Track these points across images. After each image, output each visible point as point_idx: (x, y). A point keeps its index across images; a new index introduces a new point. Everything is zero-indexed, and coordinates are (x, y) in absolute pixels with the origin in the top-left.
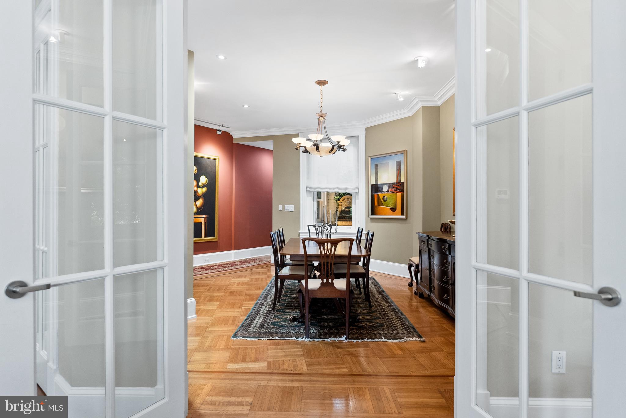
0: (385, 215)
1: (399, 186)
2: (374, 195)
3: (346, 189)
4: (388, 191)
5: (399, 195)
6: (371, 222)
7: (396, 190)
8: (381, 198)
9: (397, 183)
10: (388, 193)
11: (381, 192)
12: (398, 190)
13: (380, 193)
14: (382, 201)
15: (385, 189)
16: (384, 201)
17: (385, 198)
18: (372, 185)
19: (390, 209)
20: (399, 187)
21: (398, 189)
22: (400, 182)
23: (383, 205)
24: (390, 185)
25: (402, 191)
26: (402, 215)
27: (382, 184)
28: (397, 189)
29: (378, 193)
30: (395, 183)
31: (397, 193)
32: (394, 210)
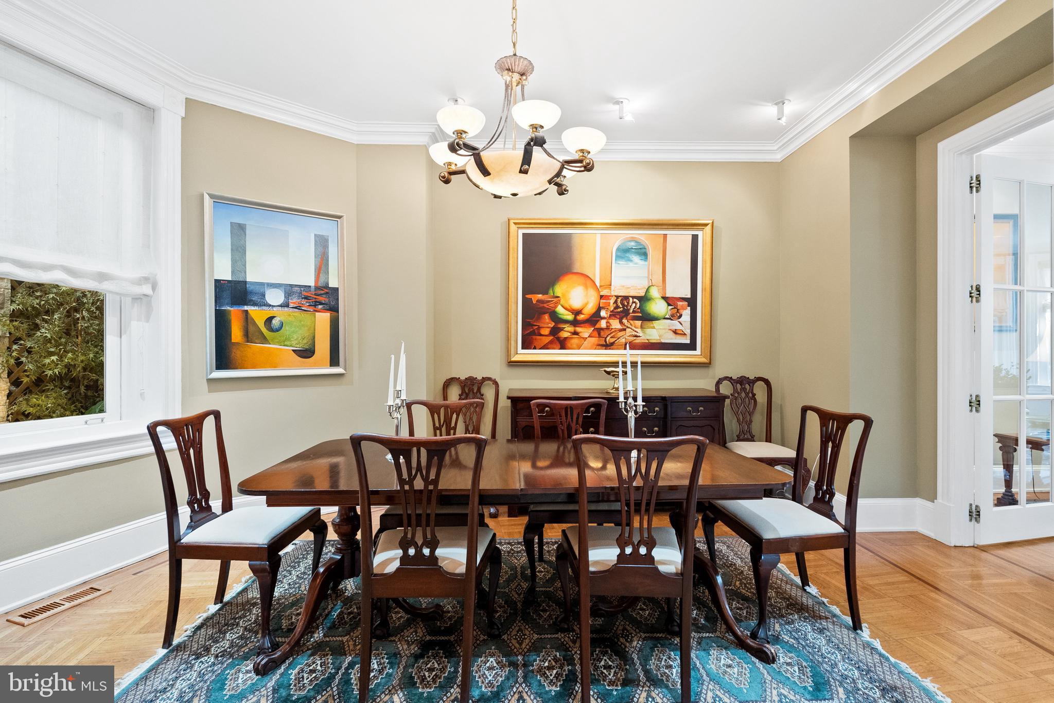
0: (275, 367)
1: (324, 296)
2: (230, 311)
3: (102, 277)
4: (285, 305)
5: (323, 318)
6: (209, 392)
7: (315, 306)
8: (261, 324)
9: (317, 288)
10: (286, 309)
11: (261, 306)
12: (320, 307)
13: (256, 308)
14: (264, 330)
15: (275, 297)
16: (271, 330)
17: (274, 321)
18: (217, 282)
19: (293, 350)
20: (322, 299)
21: (321, 304)
22: (326, 286)
23: (264, 340)
24: (290, 290)
25: (334, 309)
26: (330, 366)
27: (262, 284)
28: (316, 302)
29: (246, 308)
30: (310, 286)
31: (317, 313)
32: (306, 353)
